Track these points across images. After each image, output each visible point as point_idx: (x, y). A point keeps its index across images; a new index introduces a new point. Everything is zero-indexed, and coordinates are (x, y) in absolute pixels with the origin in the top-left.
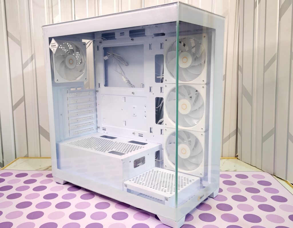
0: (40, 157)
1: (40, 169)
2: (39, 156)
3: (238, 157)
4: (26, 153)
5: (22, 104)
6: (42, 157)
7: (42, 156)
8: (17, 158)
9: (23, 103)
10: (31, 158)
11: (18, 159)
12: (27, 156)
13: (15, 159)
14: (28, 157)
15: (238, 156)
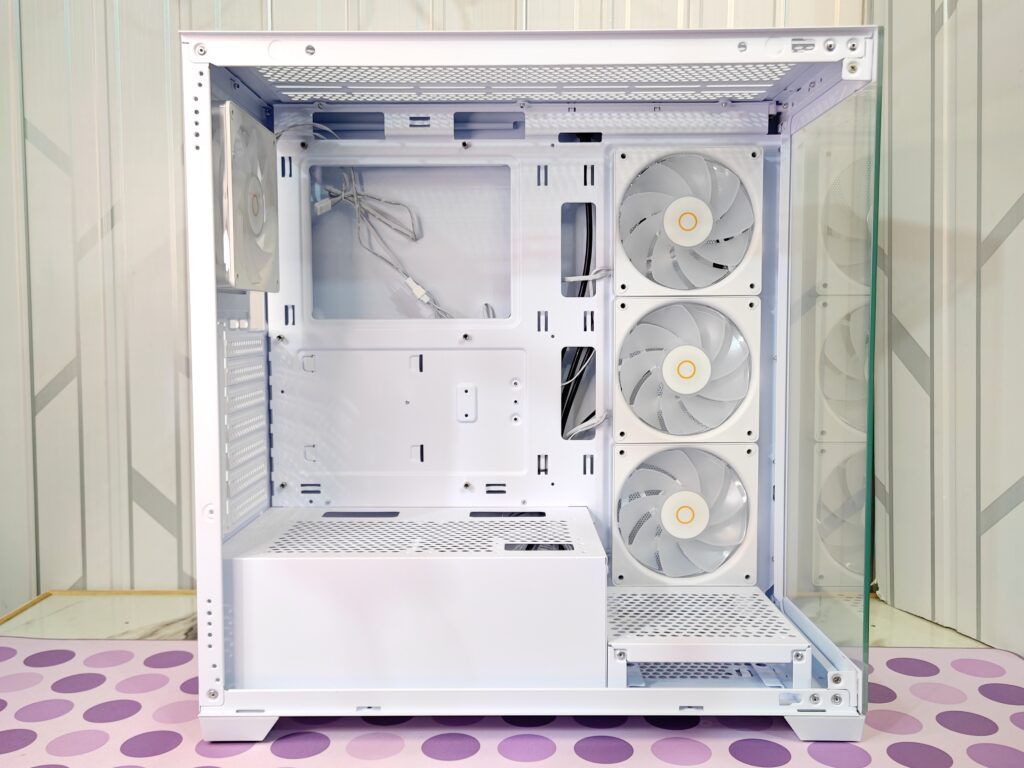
0: (132, 591)
1: (126, 633)
2: (126, 585)
3: (878, 592)
4: (79, 575)
5: (68, 387)
6: (136, 589)
7: (138, 586)
8: (42, 592)
9: (74, 383)
10: (95, 593)
11: (48, 595)
12: (80, 588)
13: (35, 597)
14: (84, 588)
15: (877, 589)
